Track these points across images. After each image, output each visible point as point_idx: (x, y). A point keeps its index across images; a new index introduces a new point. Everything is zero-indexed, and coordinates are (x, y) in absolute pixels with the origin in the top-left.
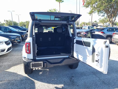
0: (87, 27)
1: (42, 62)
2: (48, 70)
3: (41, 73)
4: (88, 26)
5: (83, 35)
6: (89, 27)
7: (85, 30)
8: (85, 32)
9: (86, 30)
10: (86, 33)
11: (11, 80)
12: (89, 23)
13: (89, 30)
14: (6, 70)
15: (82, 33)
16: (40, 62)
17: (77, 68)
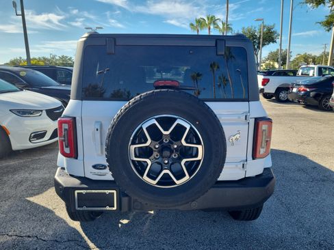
0: (313, 68)
1: (115, 192)
2: (152, 212)
3: (125, 222)
4: (316, 67)
5: (296, 93)
6: (320, 69)
7: (306, 81)
8: (306, 86)
9: (308, 79)
10: (308, 90)
11: (28, 234)
12: (322, 56)
13: (322, 79)
14: (28, 199)
15: (295, 90)
16: (107, 192)
17: (257, 220)
